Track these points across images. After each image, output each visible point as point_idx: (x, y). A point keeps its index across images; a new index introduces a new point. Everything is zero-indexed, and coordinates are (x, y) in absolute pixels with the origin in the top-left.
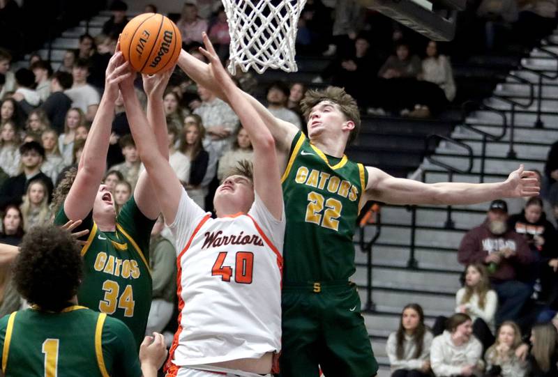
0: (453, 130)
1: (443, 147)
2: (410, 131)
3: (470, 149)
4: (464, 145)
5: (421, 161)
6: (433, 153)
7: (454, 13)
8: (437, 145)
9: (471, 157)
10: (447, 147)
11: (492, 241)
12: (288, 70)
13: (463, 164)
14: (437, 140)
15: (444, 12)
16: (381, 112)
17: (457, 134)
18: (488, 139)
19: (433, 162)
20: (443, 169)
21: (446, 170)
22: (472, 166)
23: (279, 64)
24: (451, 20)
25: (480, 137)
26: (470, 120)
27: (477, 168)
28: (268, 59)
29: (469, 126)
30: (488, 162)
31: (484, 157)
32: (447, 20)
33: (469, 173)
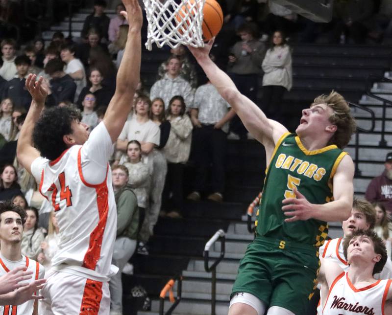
0: (360, 98)
3: (373, 113)
4: (367, 110)
9: (374, 119)
11: (388, 186)
12: (196, 46)
13: (367, 125)
17: (363, 101)
22: (374, 126)
23: (188, 41)
24: (328, 6)
25: (381, 103)
27: (378, 127)
28: (180, 38)
29: (372, 95)
30: (387, 123)
31: (384, 119)
32: (326, 6)
33: (372, 132)
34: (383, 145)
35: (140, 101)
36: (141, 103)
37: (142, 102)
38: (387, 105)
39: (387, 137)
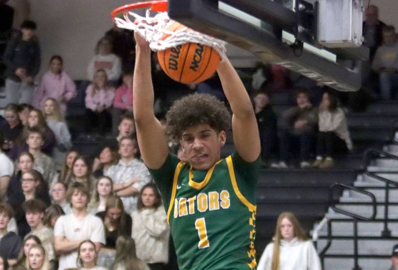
0: (355, 179)
1: (346, 196)
2: (313, 182)
3: (373, 196)
4: (367, 193)
5: (327, 211)
6: (338, 202)
7: (359, 63)
8: (341, 194)
9: (375, 204)
10: (351, 195)
13: (367, 211)
14: (341, 190)
15: (349, 62)
16: (283, 164)
17: (359, 183)
18: (391, 185)
19: (337, 211)
20: (348, 217)
21: (352, 218)
22: (375, 212)
24: (356, 71)
25: (383, 184)
26: (371, 169)
27: (381, 214)
29: (372, 174)
30: (390, 208)
31: (387, 204)
32: (353, 71)
33: (373, 219)
34: (386, 235)
35: (76, 193)
36: (77, 195)
37: (80, 194)
38: (390, 186)
39: (391, 226)
